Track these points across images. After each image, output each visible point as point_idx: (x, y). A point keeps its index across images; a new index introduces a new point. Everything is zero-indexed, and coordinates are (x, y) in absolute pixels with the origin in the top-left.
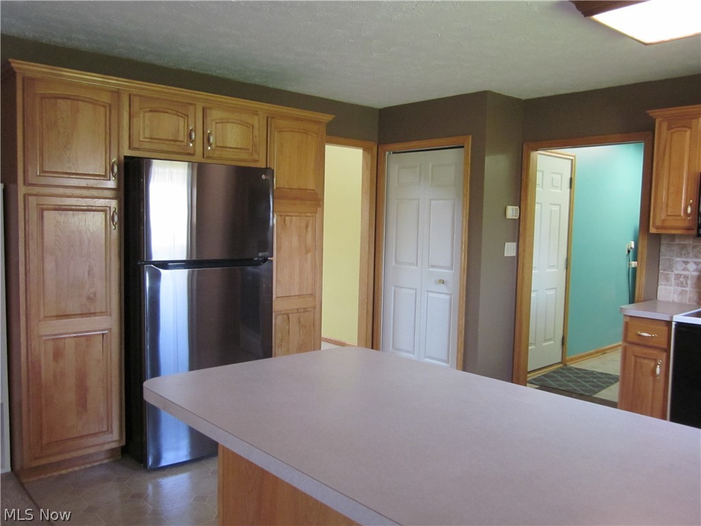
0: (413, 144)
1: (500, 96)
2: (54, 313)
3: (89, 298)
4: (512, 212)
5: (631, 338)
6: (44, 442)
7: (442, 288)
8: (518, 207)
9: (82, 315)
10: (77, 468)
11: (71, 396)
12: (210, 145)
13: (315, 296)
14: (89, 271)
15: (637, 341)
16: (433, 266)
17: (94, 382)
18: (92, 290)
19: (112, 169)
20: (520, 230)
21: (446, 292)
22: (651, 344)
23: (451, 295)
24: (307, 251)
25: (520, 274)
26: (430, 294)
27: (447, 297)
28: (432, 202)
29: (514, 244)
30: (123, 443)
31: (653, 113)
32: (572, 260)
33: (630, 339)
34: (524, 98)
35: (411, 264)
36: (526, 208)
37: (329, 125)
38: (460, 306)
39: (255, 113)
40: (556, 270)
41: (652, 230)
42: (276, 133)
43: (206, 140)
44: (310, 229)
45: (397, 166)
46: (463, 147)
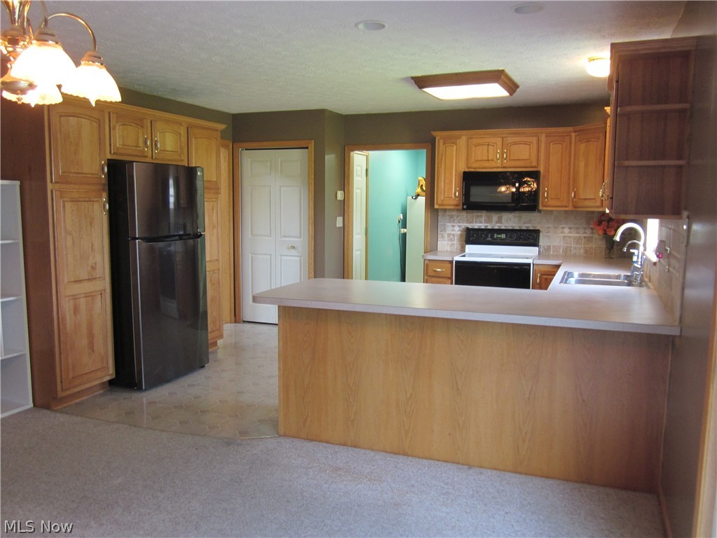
0: (266, 144)
1: (332, 112)
2: (73, 280)
3: (92, 267)
4: (340, 195)
5: (431, 273)
6: (71, 376)
7: (293, 252)
8: (342, 192)
9: (89, 280)
10: (85, 398)
11: (84, 342)
12: (157, 148)
13: (219, 261)
14: (92, 247)
15: (434, 274)
16: (285, 237)
17: (97, 331)
18: (94, 261)
19: (103, 169)
20: (344, 208)
21: (297, 255)
22: (442, 275)
23: (301, 257)
24: (214, 228)
25: (346, 238)
26: (283, 258)
27: (298, 259)
28: (282, 189)
29: (342, 218)
30: (114, 376)
31: (436, 134)
32: (369, 229)
33: (429, 274)
34: (344, 114)
35: (267, 236)
36: (349, 193)
37: (222, 132)
38: (309, 264)
39: (180, 124)
40: (360, 236)
41: (436, 207)
42: (193, 139)
43: (154, 144)
44: (215, 211)
45: (249, 160)
46: (307, 148)
